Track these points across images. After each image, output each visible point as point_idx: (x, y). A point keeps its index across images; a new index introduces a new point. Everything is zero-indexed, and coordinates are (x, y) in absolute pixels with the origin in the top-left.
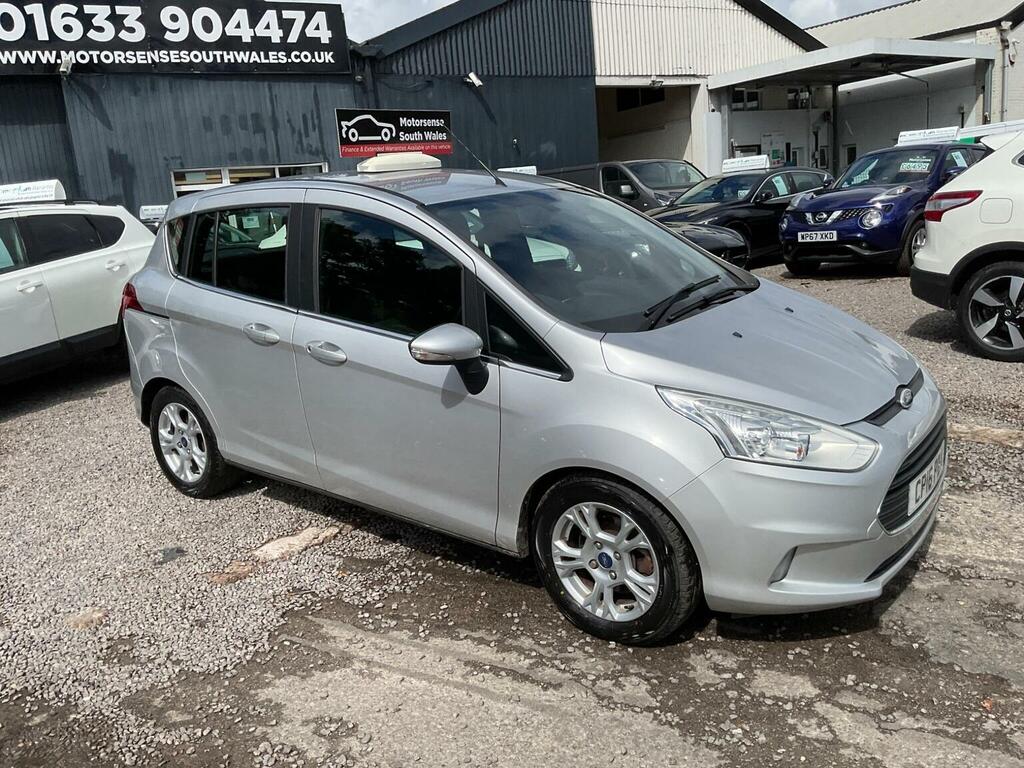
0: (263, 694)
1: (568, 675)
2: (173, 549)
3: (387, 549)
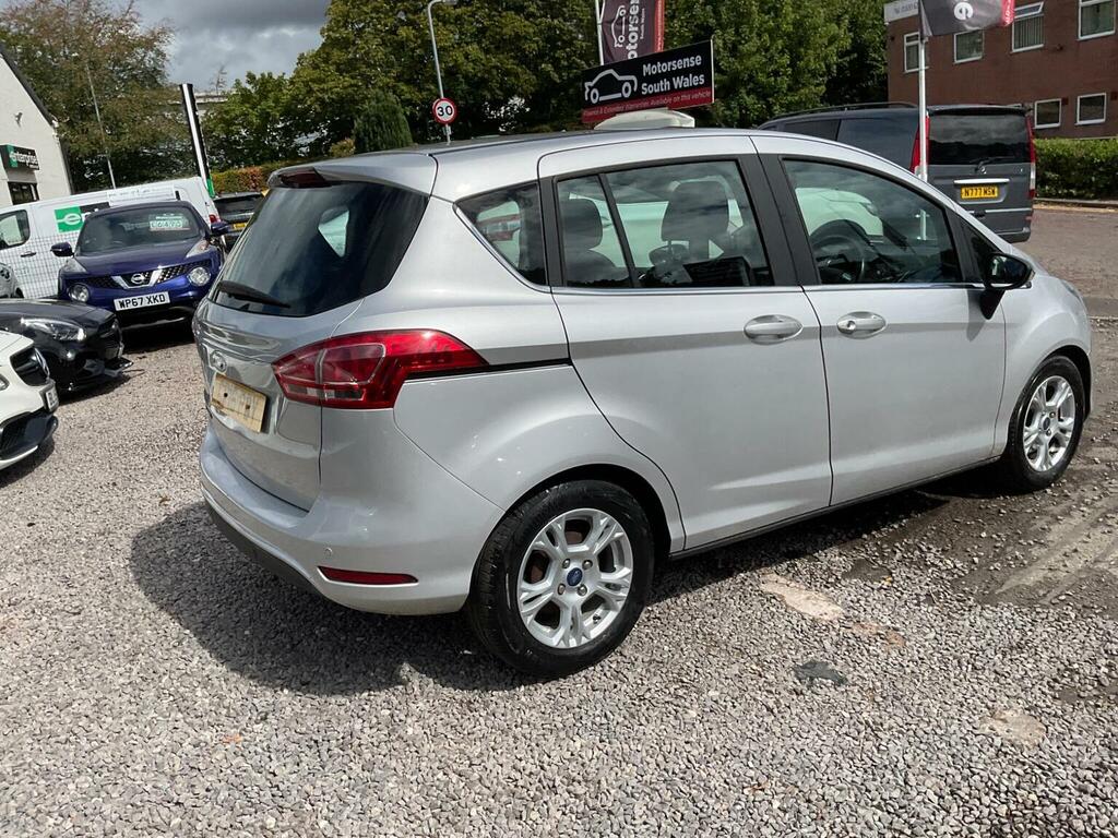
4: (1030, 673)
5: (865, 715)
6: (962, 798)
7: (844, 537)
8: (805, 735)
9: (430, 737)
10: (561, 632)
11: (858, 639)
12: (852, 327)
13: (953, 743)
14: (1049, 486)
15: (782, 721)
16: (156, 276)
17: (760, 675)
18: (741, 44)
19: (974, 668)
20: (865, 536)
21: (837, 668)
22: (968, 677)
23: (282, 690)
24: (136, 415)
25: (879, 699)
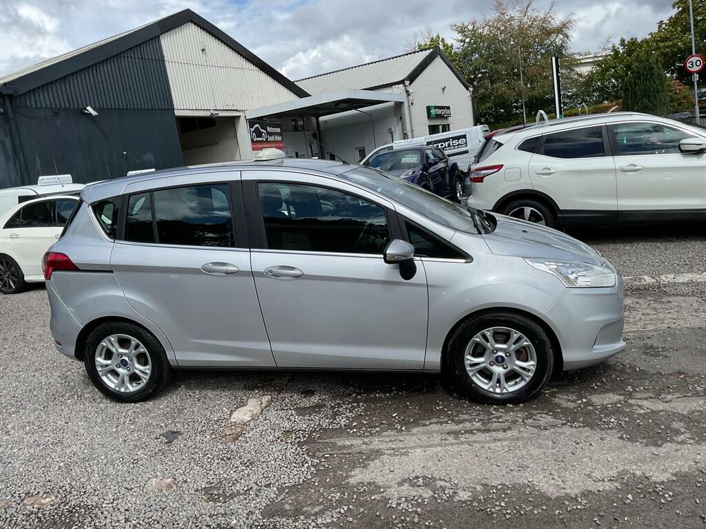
0: (352, 481)
1: (506, 423)
2: (167, 433)
3: (315, 400)
12: (271, 274)
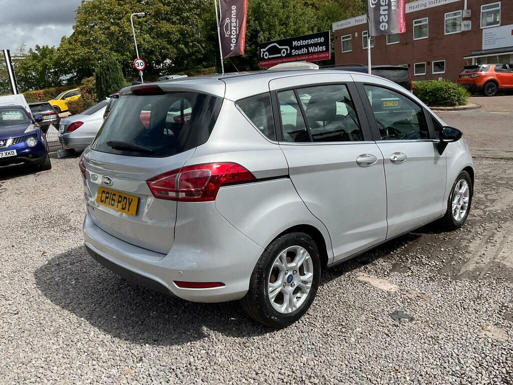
4: (488, 309)
5: (429, 333)
6: (485, 367)
7: (383, 254)
8: (407, 345)
9: (231, 362)
10: (285, 305)
11: (410, 299)
12: (396, 159)
13: (472, 343)
14: (461, 227)
15: (394, 339)
16: (10, 142)
17: (376, 319)
18: (271, 38)
19: (464, 308)
20: (392, 253)
21: (408, 313)
22: (464, 313)
23: (145, 345)
24: (10, 211)
25: (431, 326)
